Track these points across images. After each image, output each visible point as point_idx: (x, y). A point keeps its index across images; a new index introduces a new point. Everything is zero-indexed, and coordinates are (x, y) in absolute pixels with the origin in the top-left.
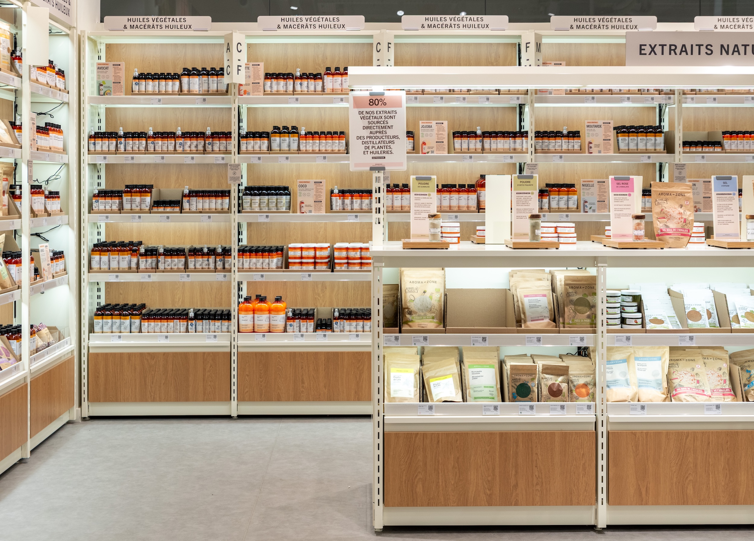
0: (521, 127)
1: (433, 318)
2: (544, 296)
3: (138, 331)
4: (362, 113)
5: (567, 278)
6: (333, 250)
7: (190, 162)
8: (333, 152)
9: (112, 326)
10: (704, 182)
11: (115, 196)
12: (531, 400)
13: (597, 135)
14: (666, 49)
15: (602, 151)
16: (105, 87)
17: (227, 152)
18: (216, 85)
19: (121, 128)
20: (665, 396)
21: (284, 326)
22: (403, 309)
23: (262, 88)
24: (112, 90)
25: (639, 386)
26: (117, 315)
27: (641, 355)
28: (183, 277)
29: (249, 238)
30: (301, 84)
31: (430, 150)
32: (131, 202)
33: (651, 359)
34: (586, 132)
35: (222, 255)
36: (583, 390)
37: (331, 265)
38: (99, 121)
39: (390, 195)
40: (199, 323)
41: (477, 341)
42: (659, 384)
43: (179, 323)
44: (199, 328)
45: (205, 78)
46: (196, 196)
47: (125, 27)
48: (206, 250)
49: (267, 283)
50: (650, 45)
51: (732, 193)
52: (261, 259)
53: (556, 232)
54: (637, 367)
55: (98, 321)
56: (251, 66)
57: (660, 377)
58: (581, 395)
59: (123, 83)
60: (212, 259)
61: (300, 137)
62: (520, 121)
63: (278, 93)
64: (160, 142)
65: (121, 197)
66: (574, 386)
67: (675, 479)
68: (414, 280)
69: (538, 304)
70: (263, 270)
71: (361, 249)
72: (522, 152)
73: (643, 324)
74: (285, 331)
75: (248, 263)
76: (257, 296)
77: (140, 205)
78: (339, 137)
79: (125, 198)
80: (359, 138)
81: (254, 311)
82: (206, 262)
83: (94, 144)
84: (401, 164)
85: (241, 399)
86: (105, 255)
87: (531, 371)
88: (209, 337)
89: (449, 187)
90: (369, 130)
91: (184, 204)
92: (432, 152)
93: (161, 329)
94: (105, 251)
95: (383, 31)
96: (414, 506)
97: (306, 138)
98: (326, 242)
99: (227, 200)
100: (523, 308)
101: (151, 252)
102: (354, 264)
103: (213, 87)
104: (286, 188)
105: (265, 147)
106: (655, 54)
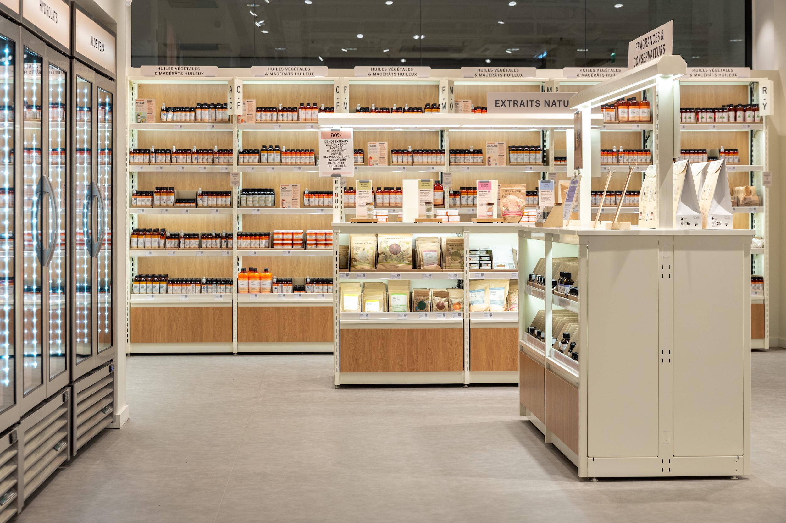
0: (442, 146)
1: (369, 264)
2: (435, 251)
3: (165, 292)
4: (327, 142)
5: (447, 240)
6: (305, 234)
7: (202, 170)
8: (305, 164)
9: (146, 289)
11: (148, 195)
12: (426, 311)
13: (494, 152)
14: (512, 103)
15: (498, 164)
16: (142, 117)
17: (229, 164)
18: (221, 115)
19: (153, 146)
20: (505, 309)
21: (270, 289)
22: (351, 259)
23: (254, 118)
24: (147, 119)
25: (490, 304)
26: (150, 281)
27: (493, 287)
28: (198, 253)
29: (244, 226)
30: (282, 115)
31: (375, 163)
32: (160, 199)
33: (498, 289)
34: (487, 150)
35: (225, 238)
36: (458, 306)
37: (304, 245)
38: (133, 140)
39: (347, 195)
40: (209, 286)
41: (394, 276)
42: (502, 303)
43: (194, 287)
44: (210, 290)
45: (213, 111)
46: (207, 196)
47: (156, 74)
48: (214, 235)
49: (257, 258)
50: (502, 101)
51: (550, 190)
52: (254, 241)
53: (447, 215)
54: (490, 293)
55: (136, 285)
56: (246, 102)
57: (503, 299)
58: (456, 309)
59: (154, 114)
60: (218, 241)
61: (281, 153)
62: (442, 141)
63: (266, 122)
64: (181, 156)
65: (152, 196)
66: (452, 304)
67: (509, 356)
68: (358, 242)
69: (431, 256)
70: (255, 248)
71: (326, 233)
72: (441, 164)
73: (492, 267)
74: (271, 292)
75: (245, 244)
76: (250, 269)
77: (167, 202)
78: (310, 153)
79: (156, 197)
80: (325, 156)
81: (249, 278)
82: (215, 243)
83: (133, 157)
84: (350, 173)
85: (240, 340)
86: (141, 237)
87: (426, 294)
88: (217, 297)
89: (389, 190)
90: (331, 152)
91: (198, 201)
92: (377, 164)
93: (181, 291)
94: (141, 235)
95: (341, 77)
96: (357, 372)
97: (286, 154)
98: (300, 230)
99: (229, 198)
100: (422, 258)
101: (175, 236)
102: (321, 244)
103: (219, 117)
104: (271, 190)
105: (256, 160)
106: (505, 106)
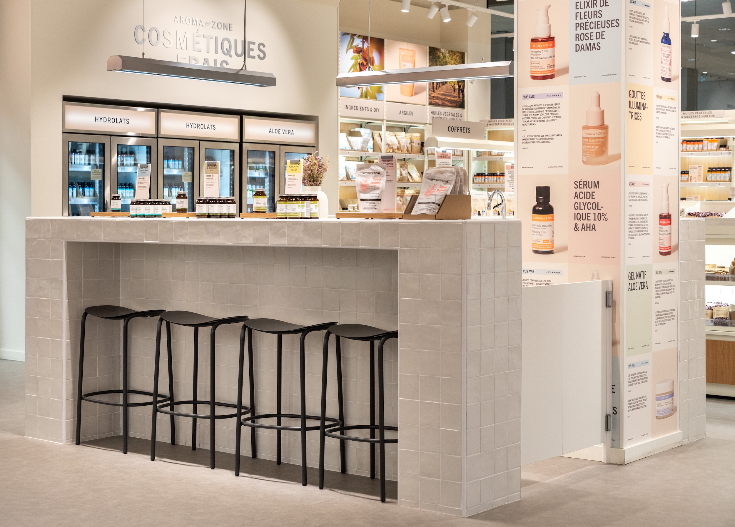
4: (509, 171)
10: (695, 197)
16: (480, 153)
80: (508, 181)
90: (511, 178)
